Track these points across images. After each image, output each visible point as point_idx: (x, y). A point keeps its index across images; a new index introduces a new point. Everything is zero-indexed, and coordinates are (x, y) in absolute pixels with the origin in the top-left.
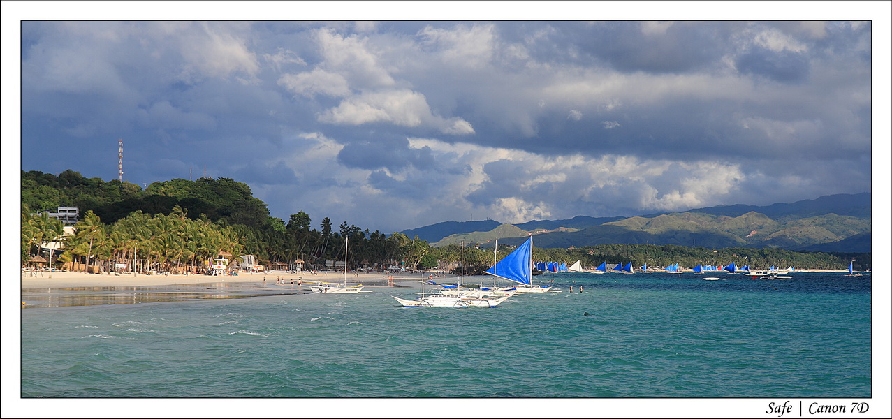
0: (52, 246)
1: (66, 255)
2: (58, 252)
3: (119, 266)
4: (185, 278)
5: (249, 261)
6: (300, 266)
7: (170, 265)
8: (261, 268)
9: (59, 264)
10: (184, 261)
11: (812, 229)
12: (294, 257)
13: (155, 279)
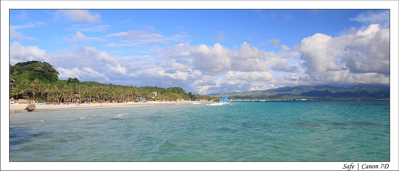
0: (153, 98)
1: (155, 99)
2: (154, 98)
3: (163, 100)
4: (173, 102)
5: (182, 100)
6: (190, 100)
7: (171, 100)
8: (184, 100)
9: (154, 100)
10: (173, 100)
11: (268, 94)
12: (189, 99)
13: (168, 102)
